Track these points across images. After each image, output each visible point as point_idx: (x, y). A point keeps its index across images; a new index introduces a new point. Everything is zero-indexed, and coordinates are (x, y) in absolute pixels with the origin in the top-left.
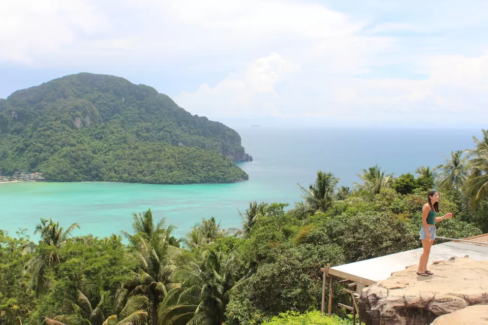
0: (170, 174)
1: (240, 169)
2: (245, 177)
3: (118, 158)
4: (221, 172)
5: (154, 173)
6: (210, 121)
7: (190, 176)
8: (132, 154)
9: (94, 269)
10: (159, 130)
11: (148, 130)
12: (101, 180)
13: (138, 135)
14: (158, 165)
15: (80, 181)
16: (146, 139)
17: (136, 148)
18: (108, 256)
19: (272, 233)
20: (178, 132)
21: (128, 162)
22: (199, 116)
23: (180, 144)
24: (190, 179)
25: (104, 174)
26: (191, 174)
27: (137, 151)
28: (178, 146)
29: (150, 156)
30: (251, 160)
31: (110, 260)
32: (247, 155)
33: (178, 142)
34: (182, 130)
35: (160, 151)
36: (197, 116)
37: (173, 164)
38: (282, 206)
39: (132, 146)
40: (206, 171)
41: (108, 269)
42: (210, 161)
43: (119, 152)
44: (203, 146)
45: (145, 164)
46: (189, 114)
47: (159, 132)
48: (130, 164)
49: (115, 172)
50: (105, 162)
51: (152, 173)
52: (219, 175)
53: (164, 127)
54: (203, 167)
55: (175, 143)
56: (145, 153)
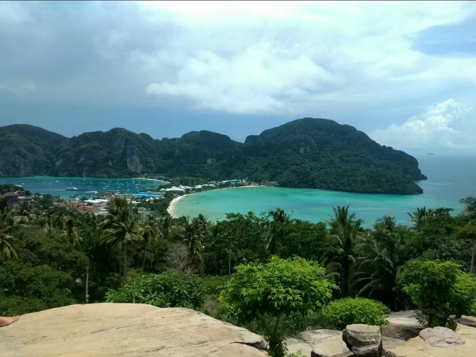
0: (363, 186)
1: (416, 185)
2: (420, 191)
3: (327, 173)
4: (401, 186)
5: (351, 185)
6: (395, 150)
7: (378, 188)
8: (336, 172)
9: (306, 241)
10: (357, 156)
11: (348, 156)
12: (315, 187)
13: (341, 159)
14: (354, 180)
15: (301, 188)
16: (347, 162)
17: (340, 167)
18: (316, 234)
19: (436, 229)
20: (370, 157)
21: (333, 176)
22: (386, 146)
23: (371, 166)
24: (378, 190)
25: (317, 184)
26: (378, 187)
27: (340, 170)
28: (369, 167)
29: (349, 174)
30: (426, 178)
31: (318, 237)
32: (423, 175)
33: (369, 165)
34: (373, 156)
35: (357, 170)
36: (384, 146)
37: (365, 179)
38: (448, 210)
39: (337, 166)
40: (390, 185)
41: (316, 242)
42: (393, 178)
43: (328, 170)
44: (389, 168)
45: (346, 178)
46: (378, 145)
47: (356, 157)
48: (335, 178)
49: (325, 183)
50: (318, 176)
51: (350, 185)
52: (400, 188)
53: (360, 153)
54: (387, 182)
55: (367, 165)
56: (346, 171)
